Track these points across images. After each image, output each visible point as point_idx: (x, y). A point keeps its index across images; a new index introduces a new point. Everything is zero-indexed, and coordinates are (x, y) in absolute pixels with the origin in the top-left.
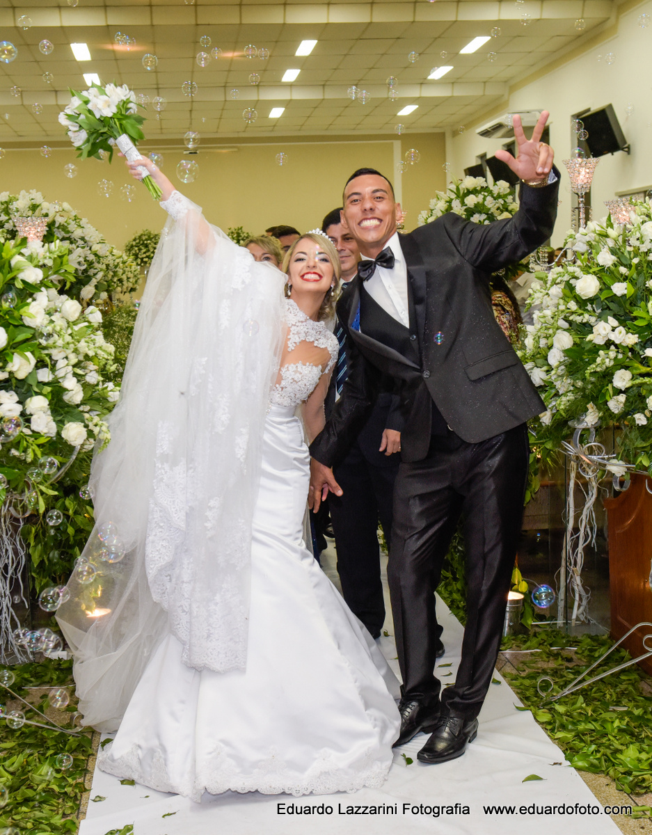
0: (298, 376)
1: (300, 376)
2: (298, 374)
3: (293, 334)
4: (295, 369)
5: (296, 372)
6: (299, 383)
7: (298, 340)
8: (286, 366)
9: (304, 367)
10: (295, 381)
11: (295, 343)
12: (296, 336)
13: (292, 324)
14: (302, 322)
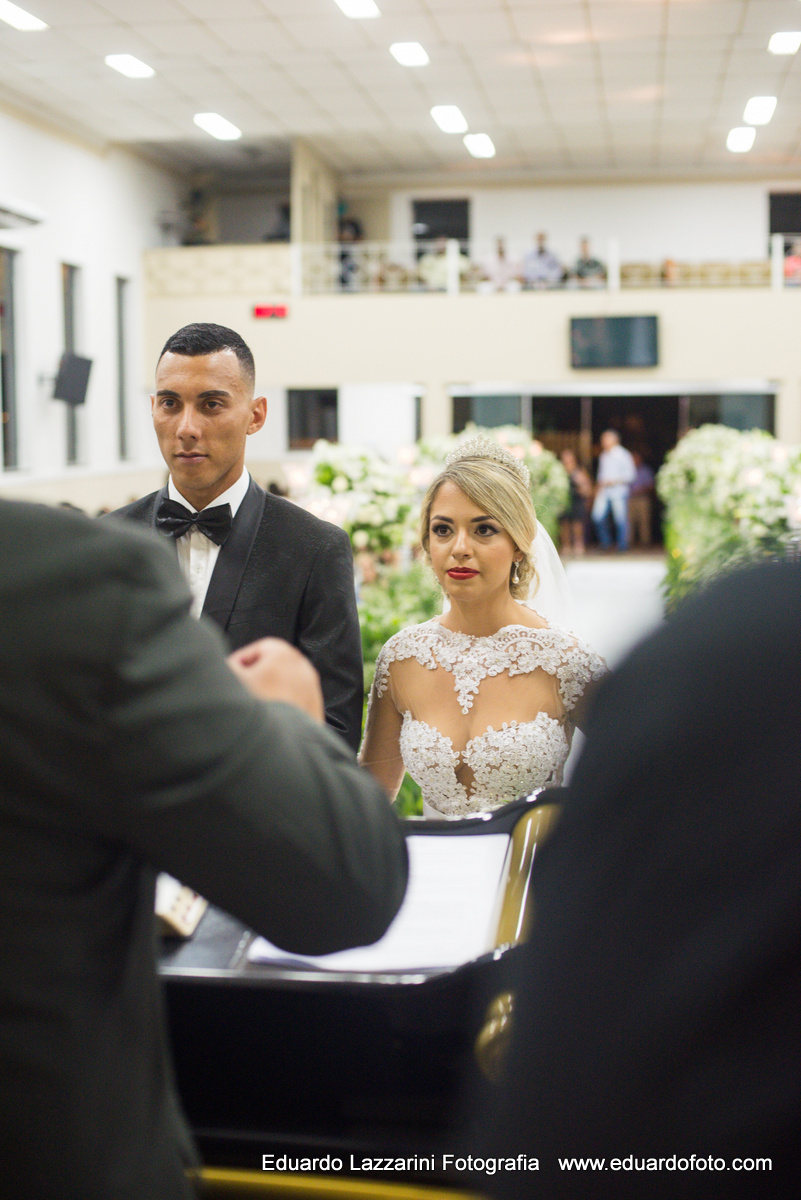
2: (493, 753)
3: (461, 678)
4: (484, 745)
5: (488, 749)
6: (503, 768)
7: (474, 686)
8: (468, 745)
9: (500, 734)
10: (494, 767)
11: (471, 693)
12: (468, 679)
13: (452, 664)
14: (468, 650)
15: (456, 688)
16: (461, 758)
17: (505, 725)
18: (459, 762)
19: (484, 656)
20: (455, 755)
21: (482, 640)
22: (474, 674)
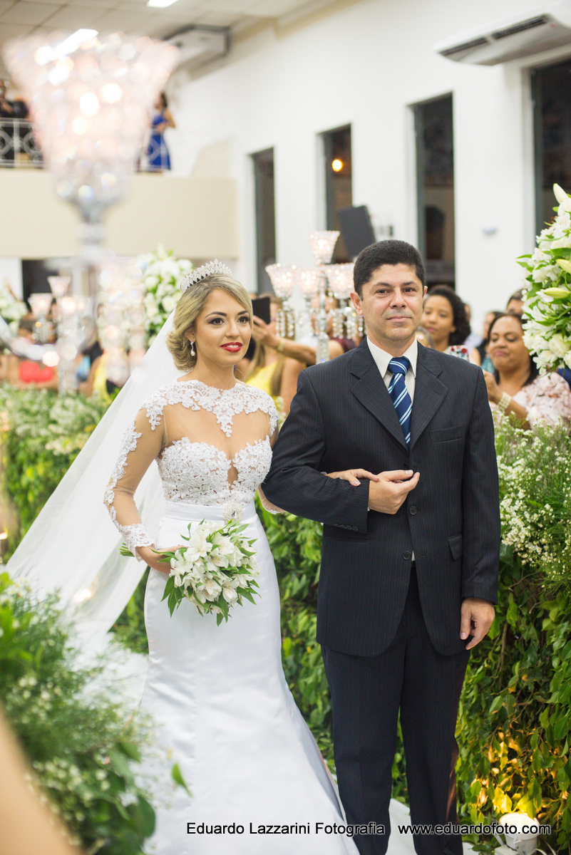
0: (253, 462)
1: (256, 460)
2: (253, 459)
3: (220, 415)
4: (247, 454)
5: (249, 457)
6: (258, 469)
7: (229, 420)
8: (236, 455)
9: (254, 447)
10: (254, 468)
11: (229, 424)
12: (225, 415)
13: (213, 407)
14: (219, 398)
15: (218, 422)
16: (232, 464)
17: (256, 442)
18: (230, 467)
19: (231, 402)
20: (229, 462)
21: (226, 392)
22: (228, 413)
